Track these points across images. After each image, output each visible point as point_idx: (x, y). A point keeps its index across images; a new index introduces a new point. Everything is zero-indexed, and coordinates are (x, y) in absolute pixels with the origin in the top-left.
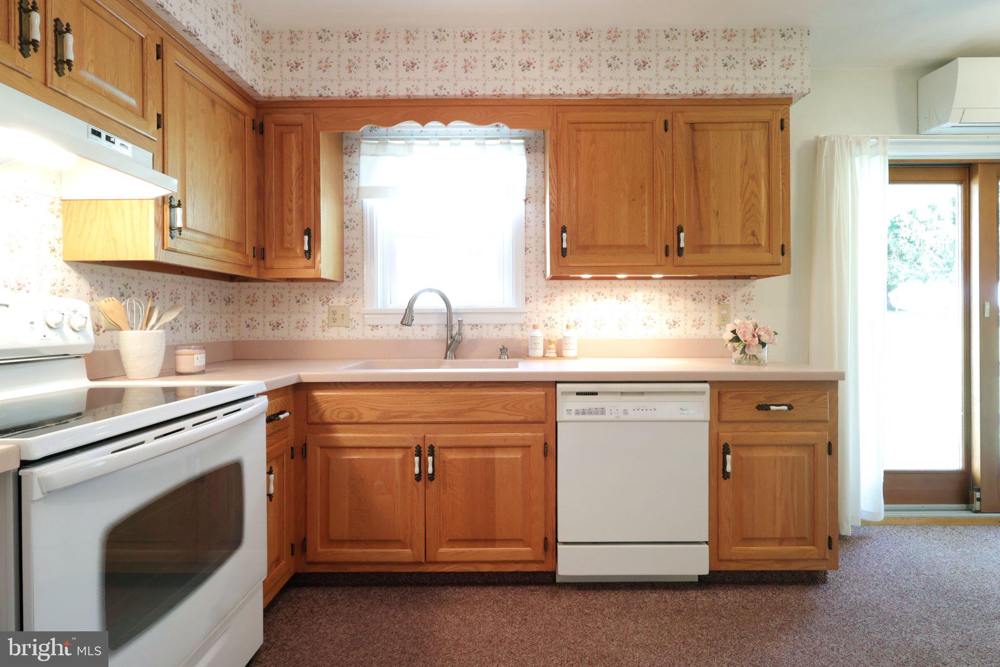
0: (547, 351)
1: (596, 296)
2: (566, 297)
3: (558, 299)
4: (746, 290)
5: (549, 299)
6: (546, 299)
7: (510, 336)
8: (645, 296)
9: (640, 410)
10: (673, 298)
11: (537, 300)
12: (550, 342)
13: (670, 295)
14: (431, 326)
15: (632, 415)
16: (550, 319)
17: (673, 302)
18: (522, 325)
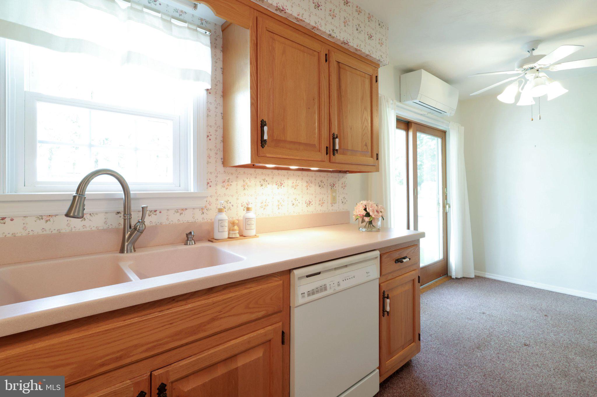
0: (231, 232)
1: (262, 182)
2: (240, 183)
3: (234, 184)
4: (343, 180)
5: (226, 184)
6: (224, 184)
7: (191, 220)
8: (293, 183)
9: (347, 280)
10: (309, 184)
11: (216, 185)
12: (233, 224)
13: (307, 182)
14: (97, 214)
15: (344, 285)
16: (227, 202)
17: (309, 187)
18: (202, 209)
